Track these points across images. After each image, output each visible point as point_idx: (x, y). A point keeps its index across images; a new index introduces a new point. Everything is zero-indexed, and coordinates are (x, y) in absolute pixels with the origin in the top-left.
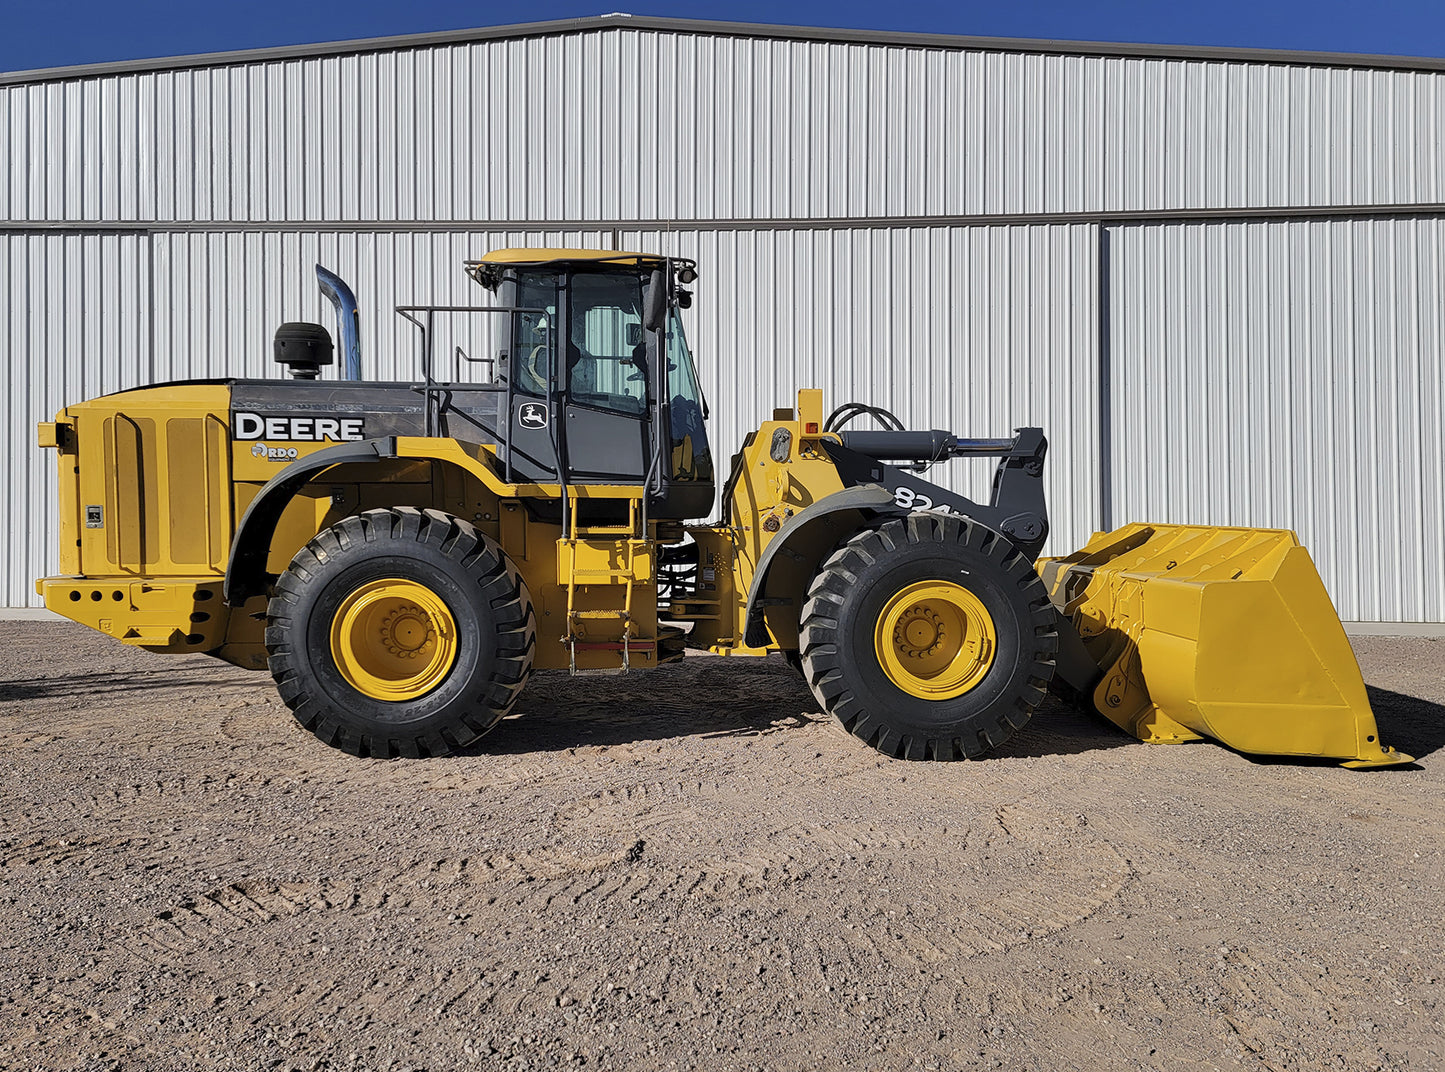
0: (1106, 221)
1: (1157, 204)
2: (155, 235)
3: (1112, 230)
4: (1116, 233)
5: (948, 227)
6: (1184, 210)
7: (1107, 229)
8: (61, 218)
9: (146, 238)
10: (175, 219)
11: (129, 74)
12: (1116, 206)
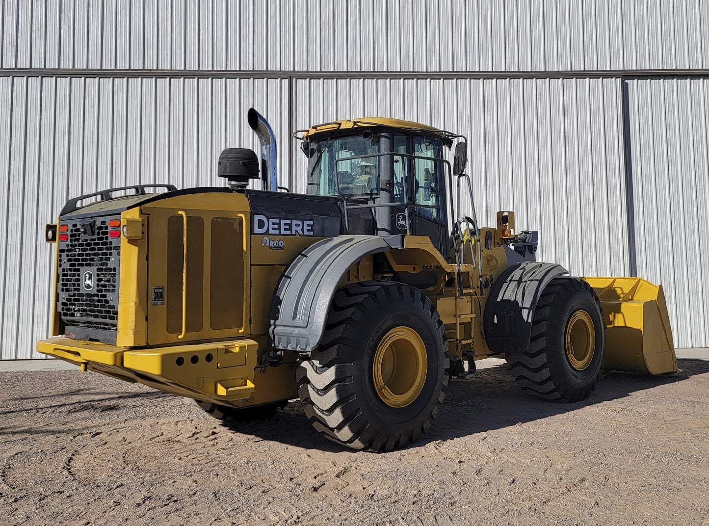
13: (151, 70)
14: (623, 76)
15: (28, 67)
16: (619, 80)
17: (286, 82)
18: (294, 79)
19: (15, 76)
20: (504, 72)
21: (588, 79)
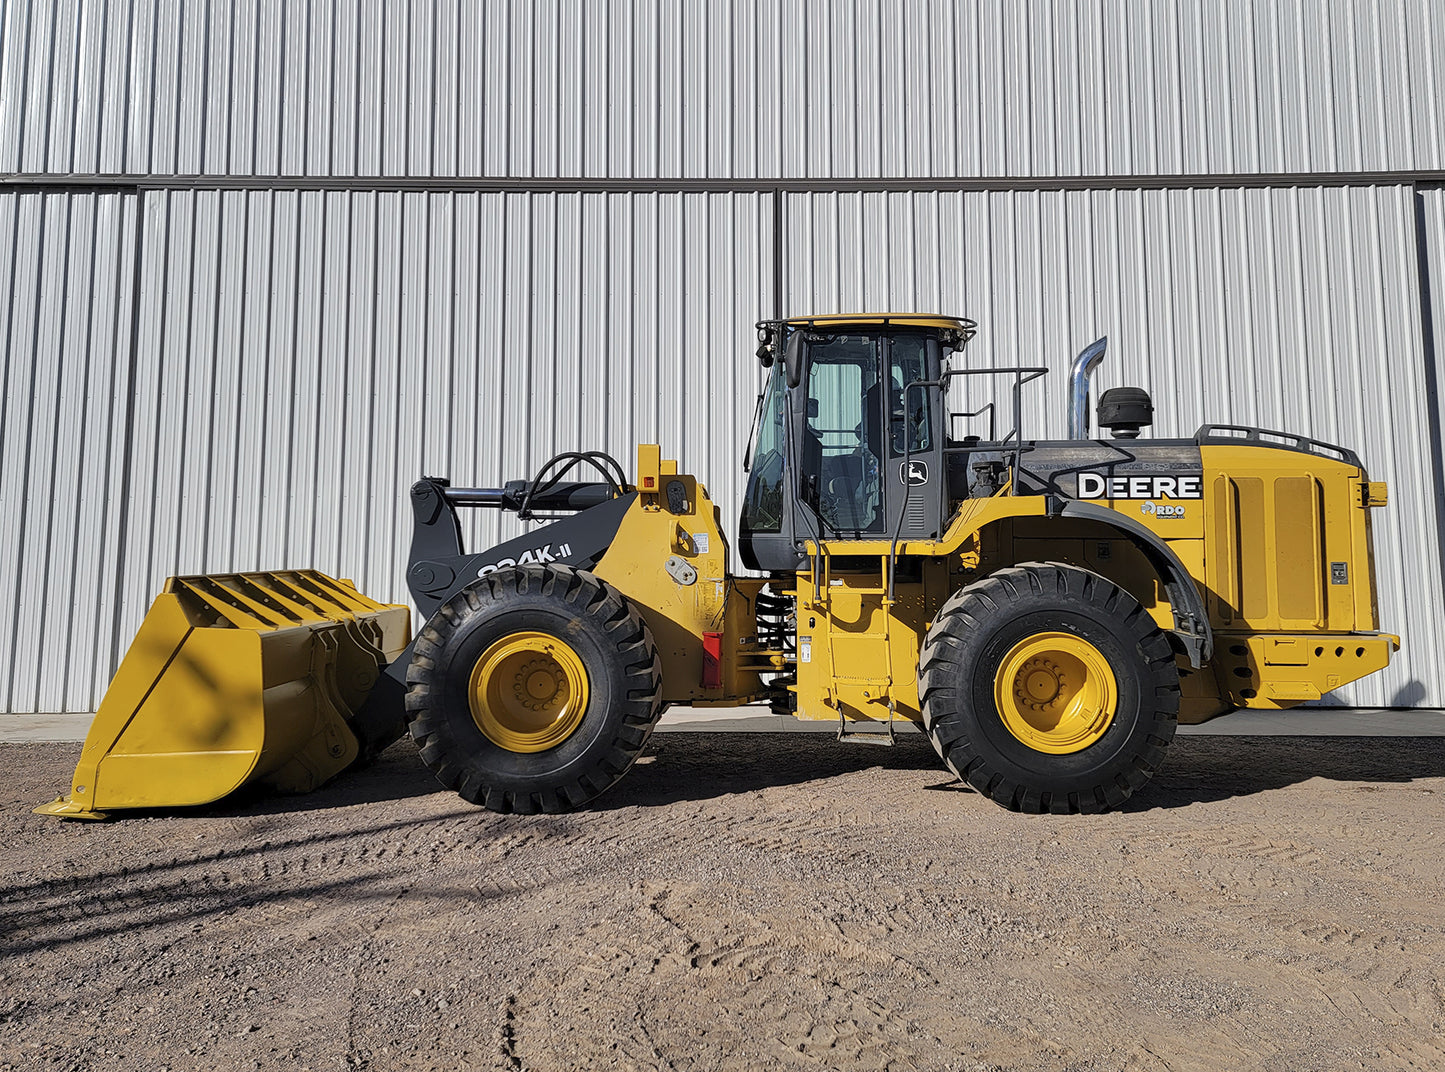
2: (148, 193)
7: (1420, 192)
9: (134, 198)
10: (176, 172)
13: (521, 179)
14: (1416, 181)
15: (301, 174)
16: (1409, 190)
17: (768, 199)
18: (784, 193)
19: (278, 190)
21: (1346, 187)
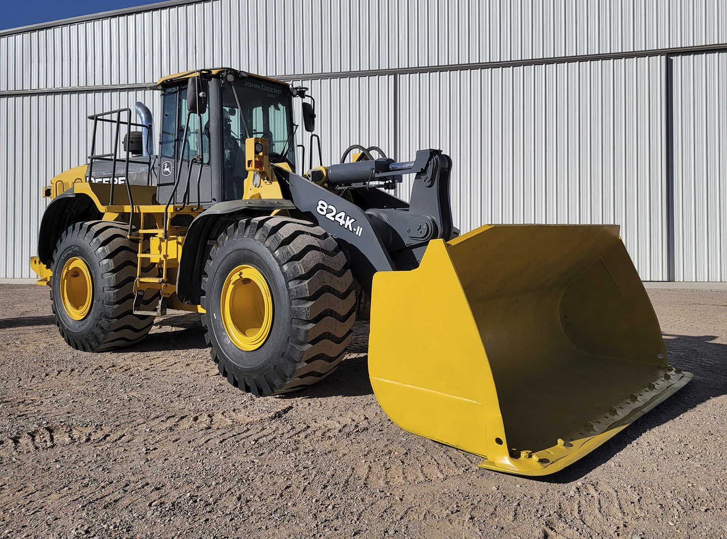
0: (670, 54)
1: (701, 42)
3: (674, 58)
4: (676, 60)
5: (578, 62)
6: (718, 44)
7: (671, 58)
8: (126, 83)
11: (156, 9)
12: (676, 44)
14: (667, 53)
16: (664, 58)
17: (392, 77)
18: (398, 75)
20: (553, 58)
21: (636, 58)
